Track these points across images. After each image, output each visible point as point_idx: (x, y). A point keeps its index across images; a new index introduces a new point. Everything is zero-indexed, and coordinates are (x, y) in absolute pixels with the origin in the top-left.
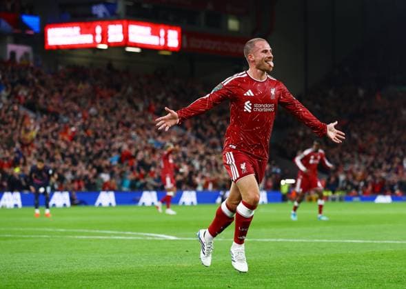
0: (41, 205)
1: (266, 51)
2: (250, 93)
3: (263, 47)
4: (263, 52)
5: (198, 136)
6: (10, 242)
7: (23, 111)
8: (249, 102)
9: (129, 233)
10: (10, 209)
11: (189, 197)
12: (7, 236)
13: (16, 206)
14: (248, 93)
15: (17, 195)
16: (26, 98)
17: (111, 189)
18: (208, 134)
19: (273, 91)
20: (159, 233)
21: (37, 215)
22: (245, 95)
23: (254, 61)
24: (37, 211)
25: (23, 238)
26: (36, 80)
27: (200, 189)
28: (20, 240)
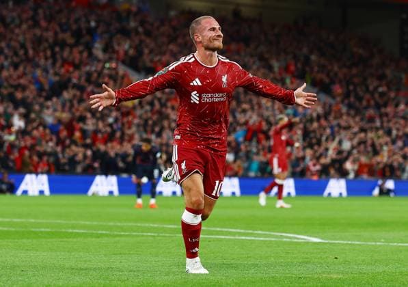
0: (146, 193)
1: (214, 29)
2: (197, 82)
3: (211, 25)
4: (210, 30)
5: (350, 106)
6: (105, 240)
7: (122, 69)
8: (195, 92)
9: (260, 232)
10: (103, 197)
11: (336, 187)
12: (100, 232)
13: (111, 193)
14: (194, 82)
15: (113, 179)
16: (126, 53)
17: (235, 175)
18: (364, 103)
19: (224, 79)
20: (299, 234)
21: (140, 206)
22: (192, 84)
23: (201, 42)
24: (140, 201)
25: (121, 236)
26: (140, 30)
27: (352, 176)
28: (118, 238)
